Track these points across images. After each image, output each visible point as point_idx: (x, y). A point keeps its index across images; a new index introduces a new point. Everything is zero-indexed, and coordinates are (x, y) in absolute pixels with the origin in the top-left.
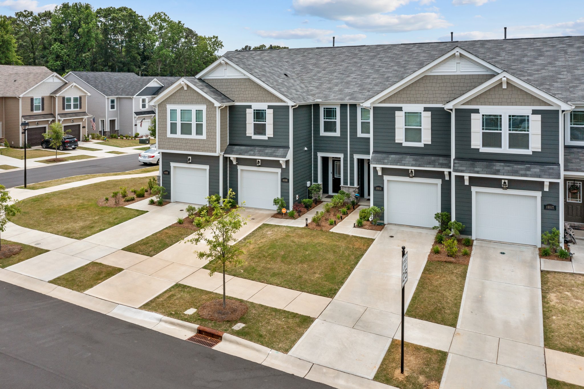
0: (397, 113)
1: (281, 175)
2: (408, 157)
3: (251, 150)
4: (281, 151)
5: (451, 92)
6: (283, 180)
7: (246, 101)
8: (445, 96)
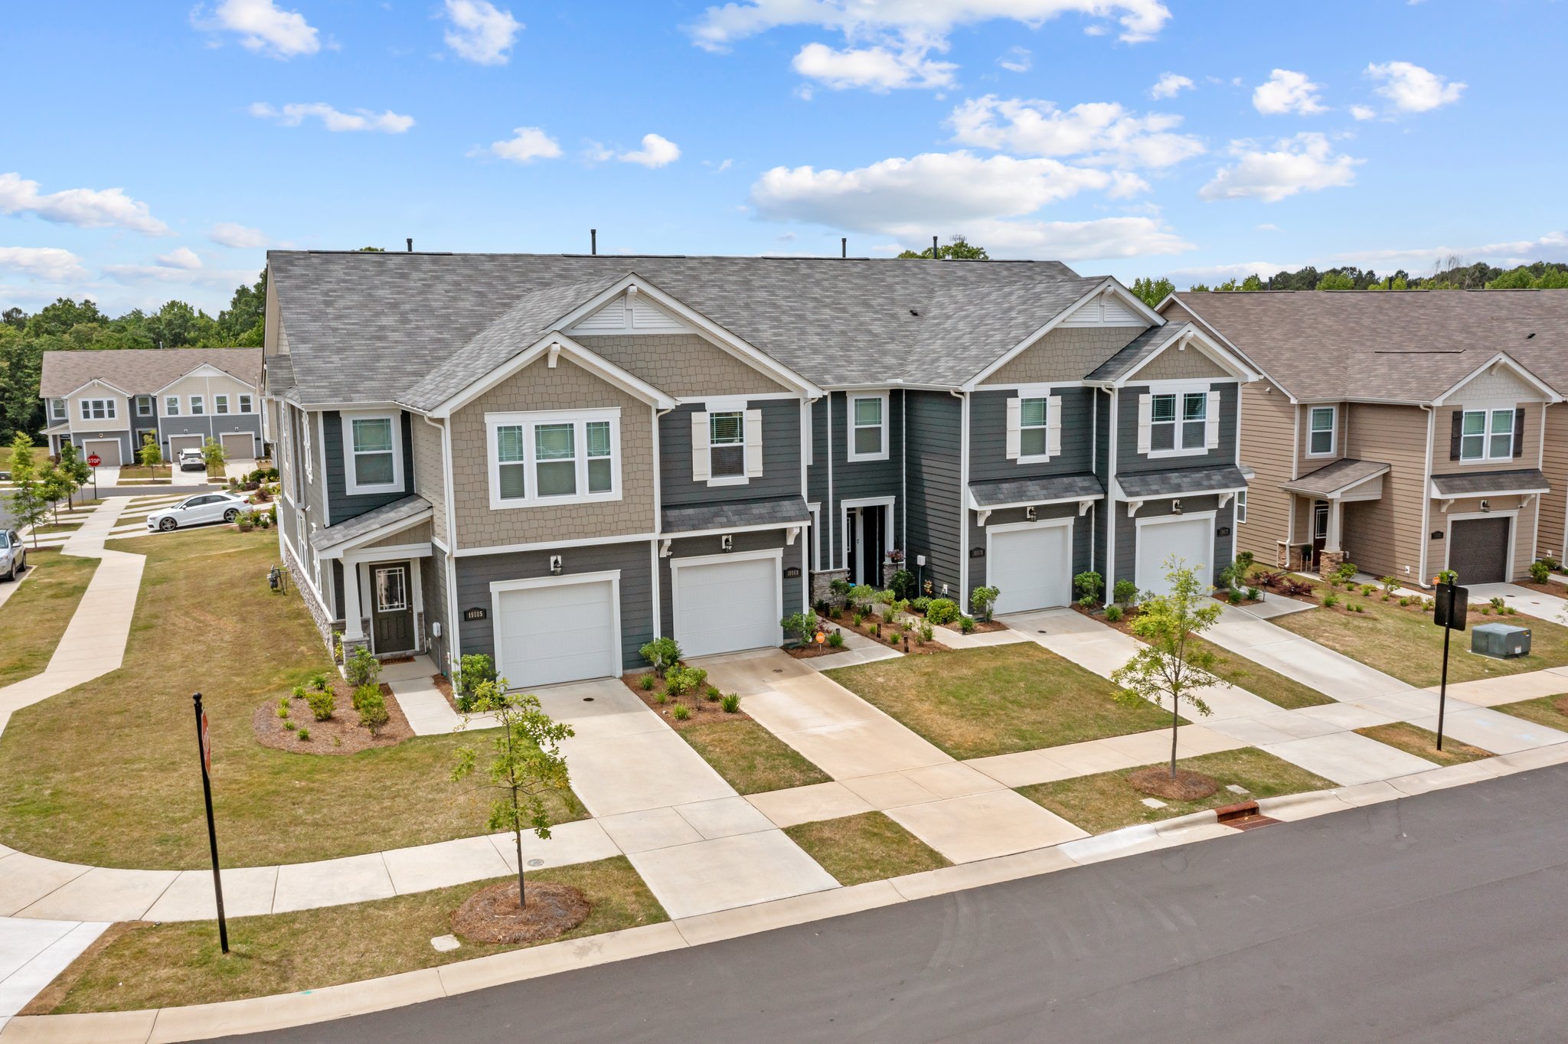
0: (1010, 402)
1: (784, 563)
2: (1029, 483)
3: (716, 515)
4: (787, 506)
5: (1089, 359)
6: (790, 573)
7: (693, 393)
8: (1081, 366)
